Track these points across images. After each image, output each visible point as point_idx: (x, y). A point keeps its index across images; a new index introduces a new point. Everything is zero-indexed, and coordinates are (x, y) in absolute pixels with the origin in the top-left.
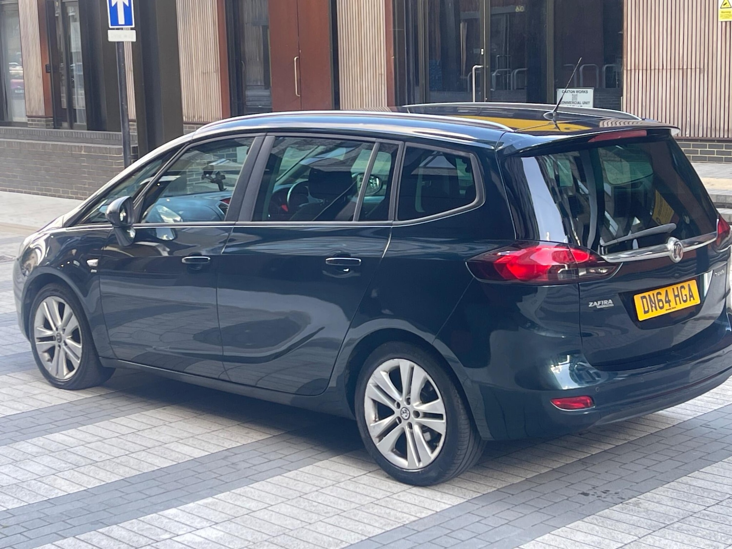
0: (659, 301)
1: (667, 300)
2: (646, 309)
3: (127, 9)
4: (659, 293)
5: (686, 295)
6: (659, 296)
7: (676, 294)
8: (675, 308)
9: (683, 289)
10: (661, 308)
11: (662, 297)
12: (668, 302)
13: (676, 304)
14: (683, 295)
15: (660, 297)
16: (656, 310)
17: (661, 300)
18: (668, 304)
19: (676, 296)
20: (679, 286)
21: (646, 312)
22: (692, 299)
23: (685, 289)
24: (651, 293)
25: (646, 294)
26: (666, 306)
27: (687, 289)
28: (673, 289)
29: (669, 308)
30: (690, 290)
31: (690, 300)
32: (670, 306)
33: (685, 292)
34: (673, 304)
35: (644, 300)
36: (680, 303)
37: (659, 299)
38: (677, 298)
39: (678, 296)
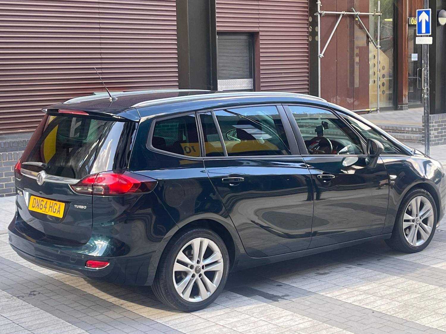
1: (45, 206)
2: (34, 206)
4: (42, 201)
5: (56, 209)
6: (42, 202)
7: (51, 206)
8: (47, 212)
9: (55, 205)
10: (41, 209)
11: (44, 204)
12: (46, 208)
13: (49, 211)
14: (54, 209)
16: (38, 209)
17: (42, 205)
18: (45, 208)
19: (50, 207)
20: (54, 202)
21: (33, 207)
22: (58, 213)
23: (57, 205)
24: (39, 198)
25: (37, 198)
26: (44, 209)
27: (58, 206)
28: (50, 202)
29: (44, 211)
30: (59, 208)
31: (57, 213)
32: (45, 210)
33: (57, 207)
34: (47, 210)
36: (51, 211)
37: (42, 203)
38: (51, 208)
39: (52, 207)
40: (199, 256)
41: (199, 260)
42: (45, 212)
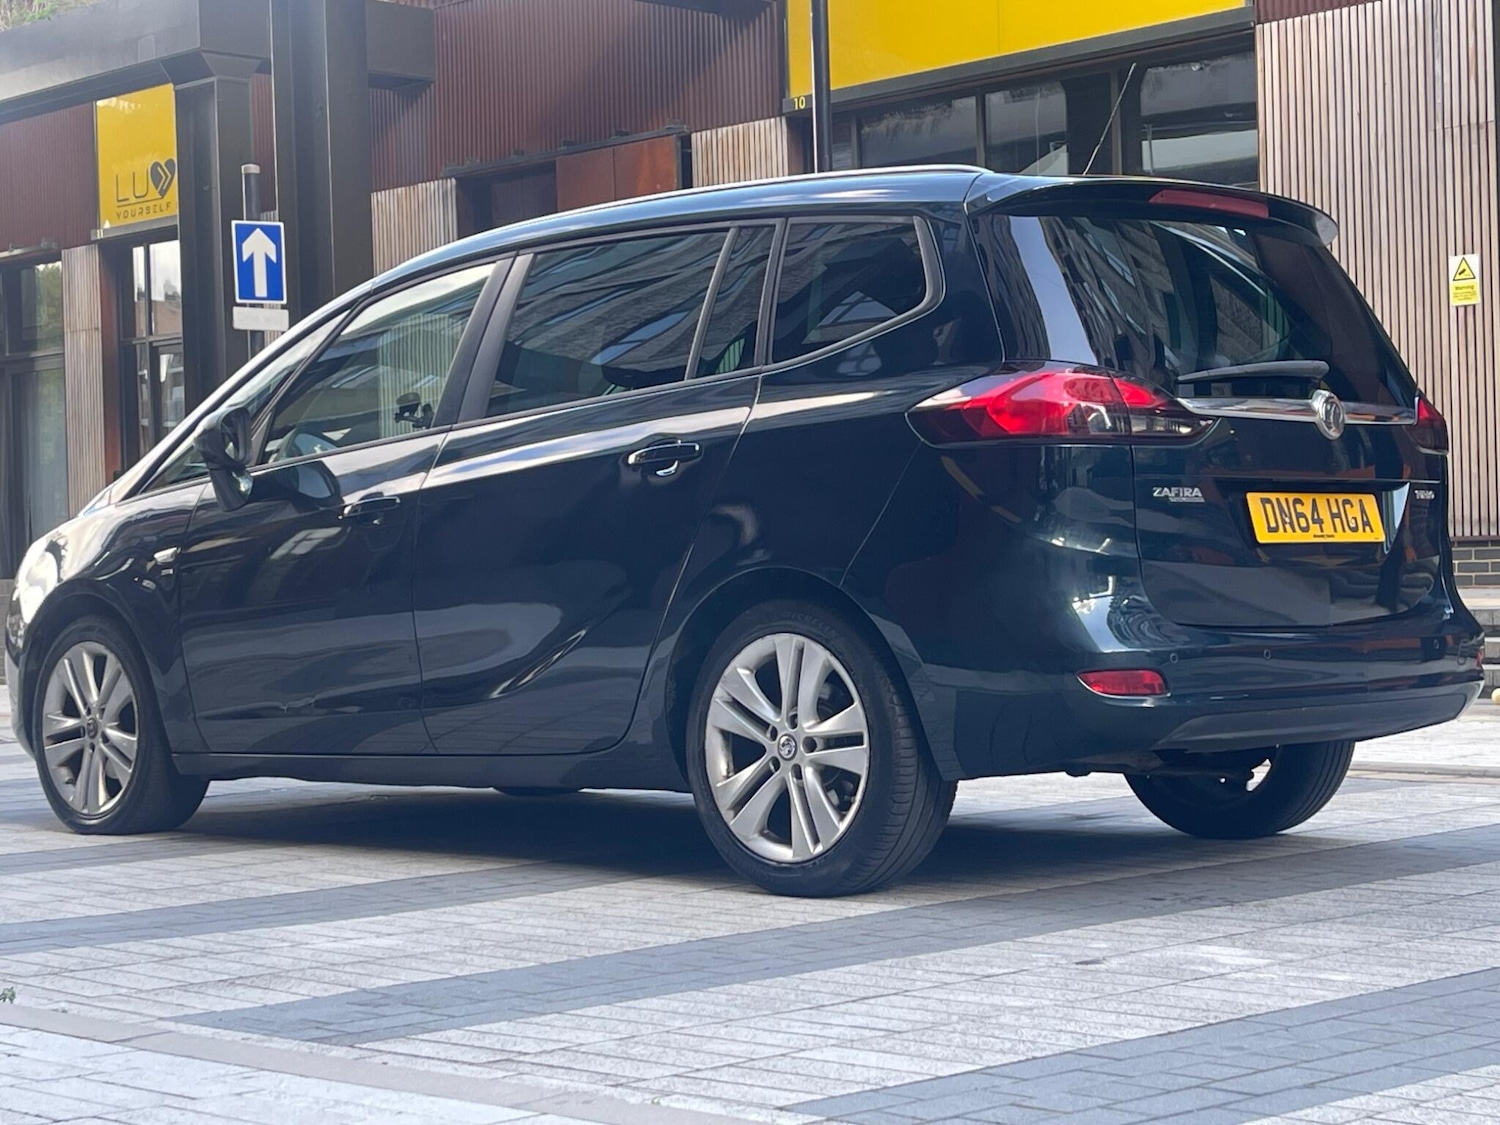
0: (1300, 515)
1: (1316, 517)
2: (1273, 525)
3: (272, 269)
4: (1297, 501)
5: (1355, 519)
6: (1298, 506)
7: (1335, 510)
8: (1332, 536)
9: (1348, 506)
10: (1305, 530)
11: (1306, 509)
12: (1319, 522)
13: (1335, 530)
14: (1350, 518)
15: (1300, 508)
16: (1294, 531)
17: (1303, 516)
18: (1318, 526)
19: (1333, 516)
20: (1341, 497)
21: (1271, 530)
22: (1367, 528)
23: (1352, 506)
24: (1282, 497)
25: (1273, 496)
26: (1315, 529)
27: (1357, 507)
28: (1328, 500)
29: (1320, 533)
30: (1363, 511)
31: (1364, 530)
32: (1322, 531)
33: (1354, 512)
34: (1328, 528)
35: (1268, 506)
36: (1344, 530)
37: (1299, 511)
38: (1337, 520)
39: (1338, 515)
42: (1322, 536)
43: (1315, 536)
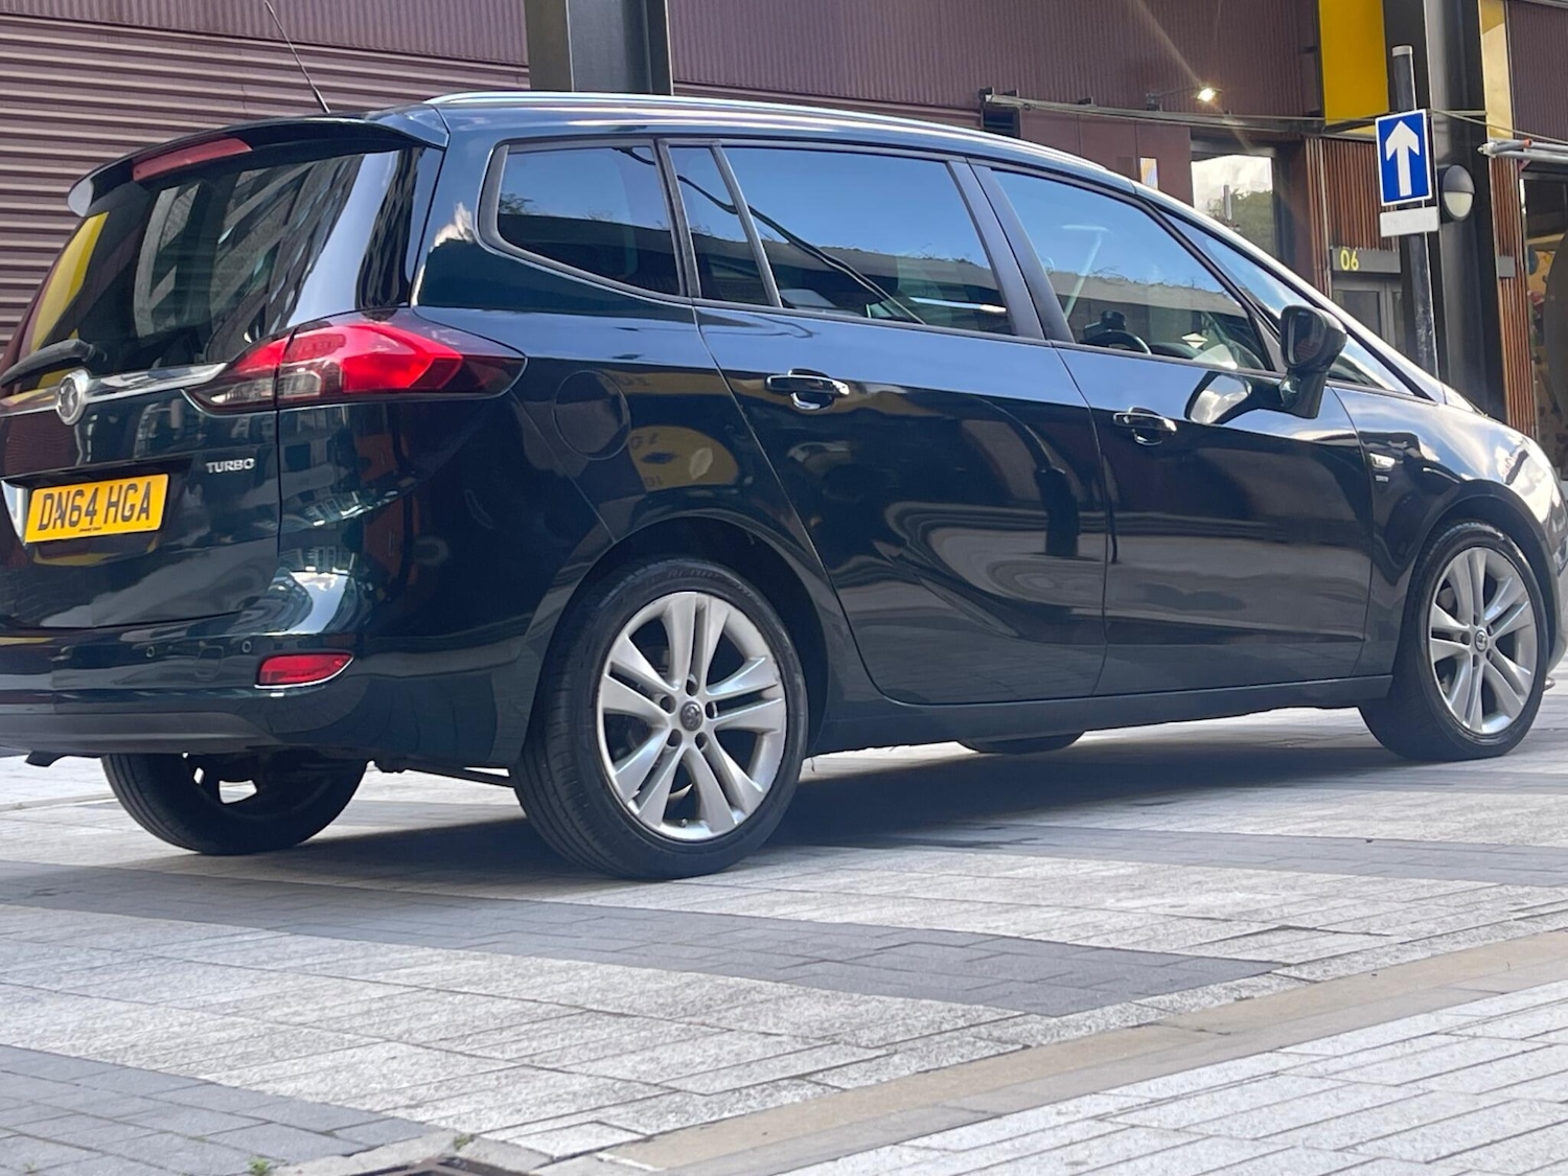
1: (91, 508)
2: (45, 522)
4: (80, 493)
5: (133, 507)
6: (78, 497)
7: (114, 499)
8: (99, 529)
9: (131, 491)
10: (73, 524)
11: (83, 502)
12: (91, 513)
13: (106, 522)
14: (128, 506)
15: (79, 501)
16: (63, 526)
17: (79, 508)
18: (89, 518)
19: (110, 504)
20: (126, 483)
21: (43, 528)
22: (144, 516)
23: (136, 490)
24: (64, 490)
25: (55, 491)
26: (85, 521)
27: (142, 492)
28: (111, 488)
29: (88, 527)
30: (147, 496)
32: (91, 523)
33: (135, 498)
34: (99, 519)
36: (115, 520)
37: (76, 504)
39: (116, 504)
40: (694, 668)
41: (693, 679)
42: (89, 530)
43: (82, 530)
